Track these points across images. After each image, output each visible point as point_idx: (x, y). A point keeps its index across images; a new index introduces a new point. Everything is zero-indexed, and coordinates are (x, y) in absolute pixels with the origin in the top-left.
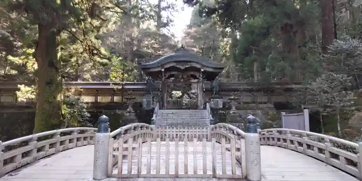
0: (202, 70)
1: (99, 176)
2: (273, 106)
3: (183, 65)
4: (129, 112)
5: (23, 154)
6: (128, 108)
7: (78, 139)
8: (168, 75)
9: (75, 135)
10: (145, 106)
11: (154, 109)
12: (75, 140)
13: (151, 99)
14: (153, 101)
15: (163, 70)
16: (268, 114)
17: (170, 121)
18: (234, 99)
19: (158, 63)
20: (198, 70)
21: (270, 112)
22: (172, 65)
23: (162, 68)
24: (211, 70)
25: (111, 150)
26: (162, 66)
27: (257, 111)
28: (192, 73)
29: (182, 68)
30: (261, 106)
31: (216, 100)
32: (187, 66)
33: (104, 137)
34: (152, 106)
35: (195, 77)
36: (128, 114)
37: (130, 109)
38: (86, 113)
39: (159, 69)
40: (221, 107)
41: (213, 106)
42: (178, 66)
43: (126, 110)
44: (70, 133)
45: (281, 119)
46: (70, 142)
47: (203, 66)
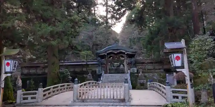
0: (126, 53)
1: (75, 99)
2: (163, 71)
3: (116, 51)
4: (89, 76)
5: (44, 95)
6: (89, 74)
7: (67, 88)
8: (109, 56)
9: (66, 87)
10: (97, 72)
11: (102, 74)
12: (66, 89)
13: (101, 69)
14: (102, 70)
15: (106, 54)
16: (160, 75)
17: (109, 80)
18: (141, 68)
19: (104, 51)
20: (124, 53)
21: (162, 74)
22: (110, 51)
23: (106, 53)
24: (130, 53)
25: (79, 90)
26: (105, 52)
27: (155, 74)
28: (121, 55)
29: (115, 53)
30: (157, 71)
31: (133, 68)
32: (118, 52)
33: (76, 86)
34: (101, 72)
35: (123, 57)
36: (89, 77)
37: (90, 74)
38: (70, 77)
39: (104, 54)
40: (136, 72)
41: (132, 71)
42: (114, 52)
43: (88, 74)
44: (63, 86)
45: (166, 77)
46: (64, 89)
47: (126, 51)
